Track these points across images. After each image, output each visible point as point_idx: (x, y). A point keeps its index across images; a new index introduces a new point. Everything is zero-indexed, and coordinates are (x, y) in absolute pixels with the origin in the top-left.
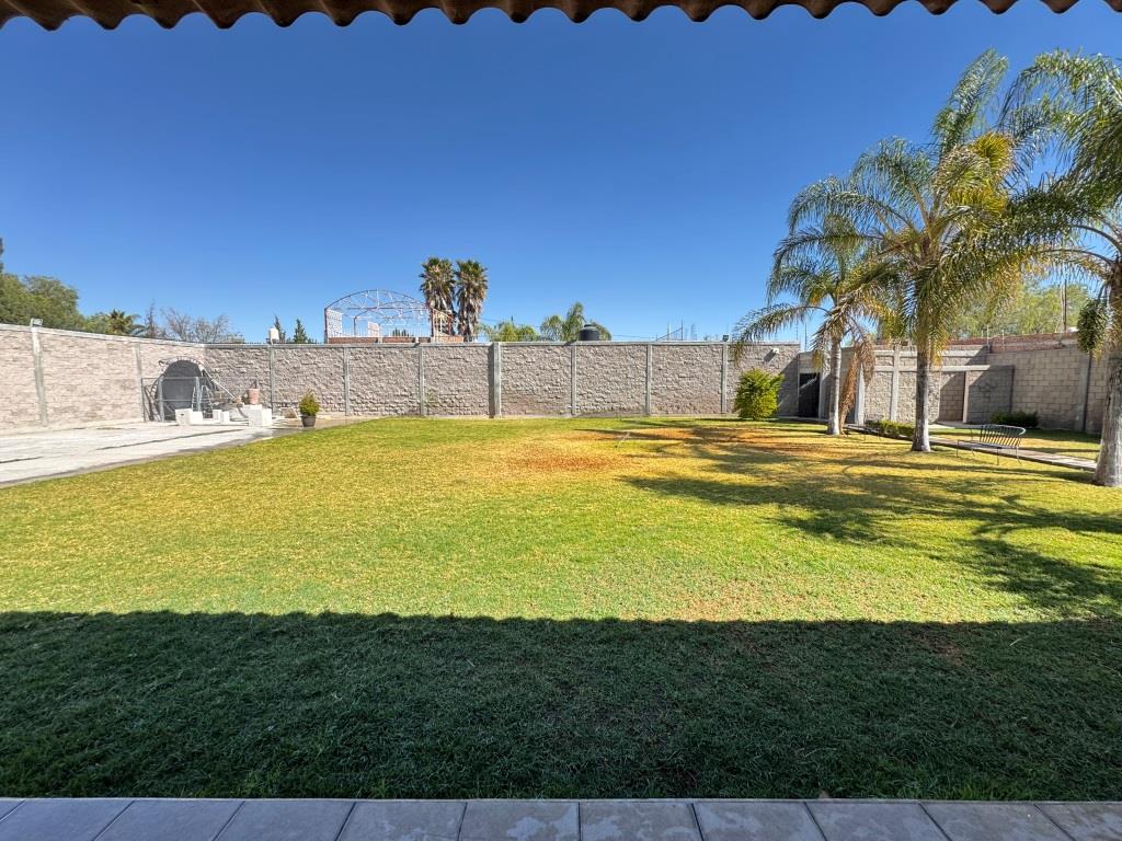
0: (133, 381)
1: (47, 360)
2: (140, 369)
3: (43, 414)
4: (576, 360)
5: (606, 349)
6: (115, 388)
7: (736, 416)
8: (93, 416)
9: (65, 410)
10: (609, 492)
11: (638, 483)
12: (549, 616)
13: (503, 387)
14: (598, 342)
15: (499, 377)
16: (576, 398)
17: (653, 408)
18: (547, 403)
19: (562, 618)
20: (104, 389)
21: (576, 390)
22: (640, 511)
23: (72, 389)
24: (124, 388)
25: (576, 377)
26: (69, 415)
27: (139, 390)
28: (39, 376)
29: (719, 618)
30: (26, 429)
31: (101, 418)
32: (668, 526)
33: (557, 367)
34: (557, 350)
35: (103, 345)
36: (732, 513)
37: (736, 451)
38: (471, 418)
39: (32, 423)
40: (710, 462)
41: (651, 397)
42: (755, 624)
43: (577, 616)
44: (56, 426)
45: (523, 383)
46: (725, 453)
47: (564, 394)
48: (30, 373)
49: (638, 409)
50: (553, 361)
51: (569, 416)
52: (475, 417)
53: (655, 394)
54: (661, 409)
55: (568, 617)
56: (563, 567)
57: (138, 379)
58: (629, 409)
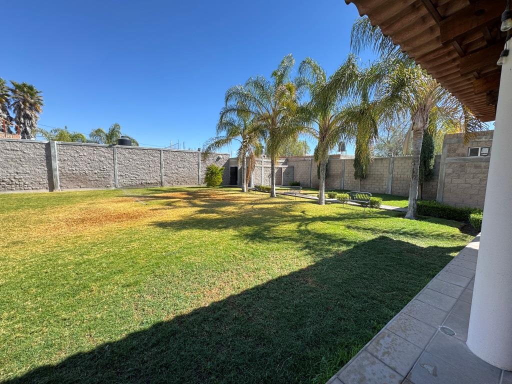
4: (116, 156)
5: (136, 151)
7: (205, 185)
10: (146, 233)
11: (162, 225)
12: (107, 340)
13: (59, 170)
14: (130, 147)
15: (56, 164)
16: (118, 178)
17: (165, 183)
19: (119, 338)
21: (117, 173)
22: (167, 242)
25: (117, 166)
29: (221, 298)
32: (184, 248)
33: (103, 159)
34: (103, 150)
36: (215, 234)
37: (209, 202)
38: (32, 192)
40: (199, 209)
41: (164, 177)
42: (239, 295)
43: (131, 331)
45: (78, 169)
46: (204, 203)
47: (109, 175)
49: (156, 183)
50: (100, 156)
51: (113, 188)
52: (35, 191)
53: (166, 175)
54: (169, 183)
55: (124, 335)
56: (117, 294)
58: (152, 184)
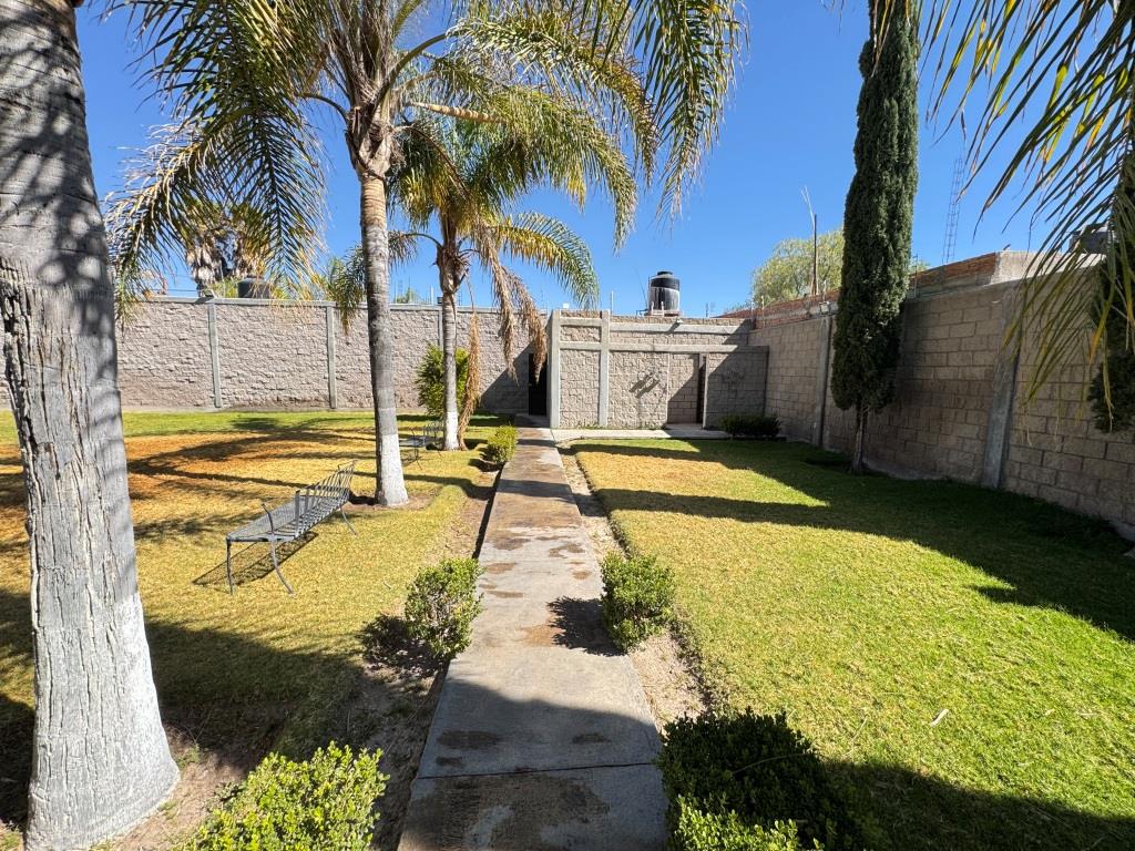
4: (215, 326)
14: (247, 301)
16: (222, 383)
17: (340, 401)
18: (174, 388)
21: (220, 371)
25: (218, 351)
33: (185, 335)
34: (185, 309)
41: (336, 383)
45: (133, 359)
47: (201, 376)
50: (180, 326)
51: (212, 408)
53: (342, 379)
54: (351, 400)
58: (304, 401)
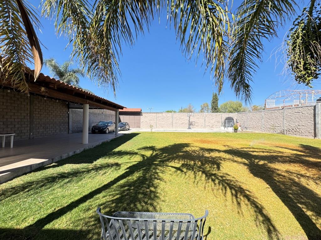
0: (220, 121)
1: (206, 118)
2: (221, 119)
3: (205, 126)
6: (216, 123)
8: (212, 127)
9: (208, 126)
20: (214, 122)
23: (209, 122)
24: (218, 122)
26: (208, 127)
27: (221, 123)
28: (205, 120)
30: (202, 128)
31: (213, 128)
35: (215, 115)
39: (203, 127)
44: (206, 128)
48: (204, 120)
57: (221, 121)
